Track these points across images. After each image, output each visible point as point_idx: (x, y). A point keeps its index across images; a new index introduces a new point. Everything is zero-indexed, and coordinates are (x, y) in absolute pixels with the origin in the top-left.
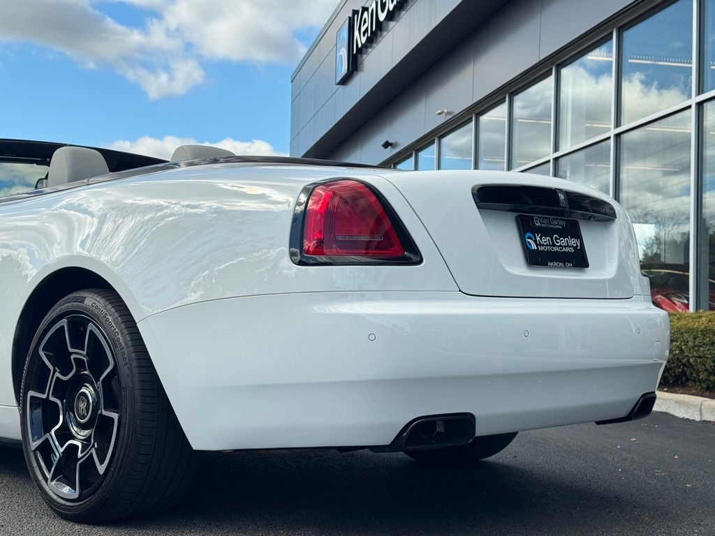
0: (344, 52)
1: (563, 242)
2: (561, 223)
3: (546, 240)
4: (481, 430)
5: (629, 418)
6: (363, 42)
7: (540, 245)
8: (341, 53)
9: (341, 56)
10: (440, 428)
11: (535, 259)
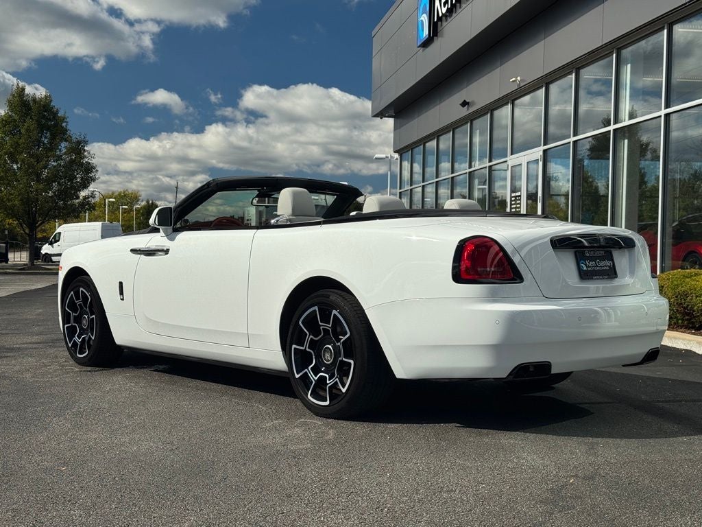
0: (424, 18)
1: (602, 263)
2: (602, 252)
3: (592, 264)
4: (554, 371)
5: (642, 362)
6: (444, 12)
7: (589, 267)
8: (422, 18)
9: (422, 21)
10: (531, 369)
11: (584, 275)
